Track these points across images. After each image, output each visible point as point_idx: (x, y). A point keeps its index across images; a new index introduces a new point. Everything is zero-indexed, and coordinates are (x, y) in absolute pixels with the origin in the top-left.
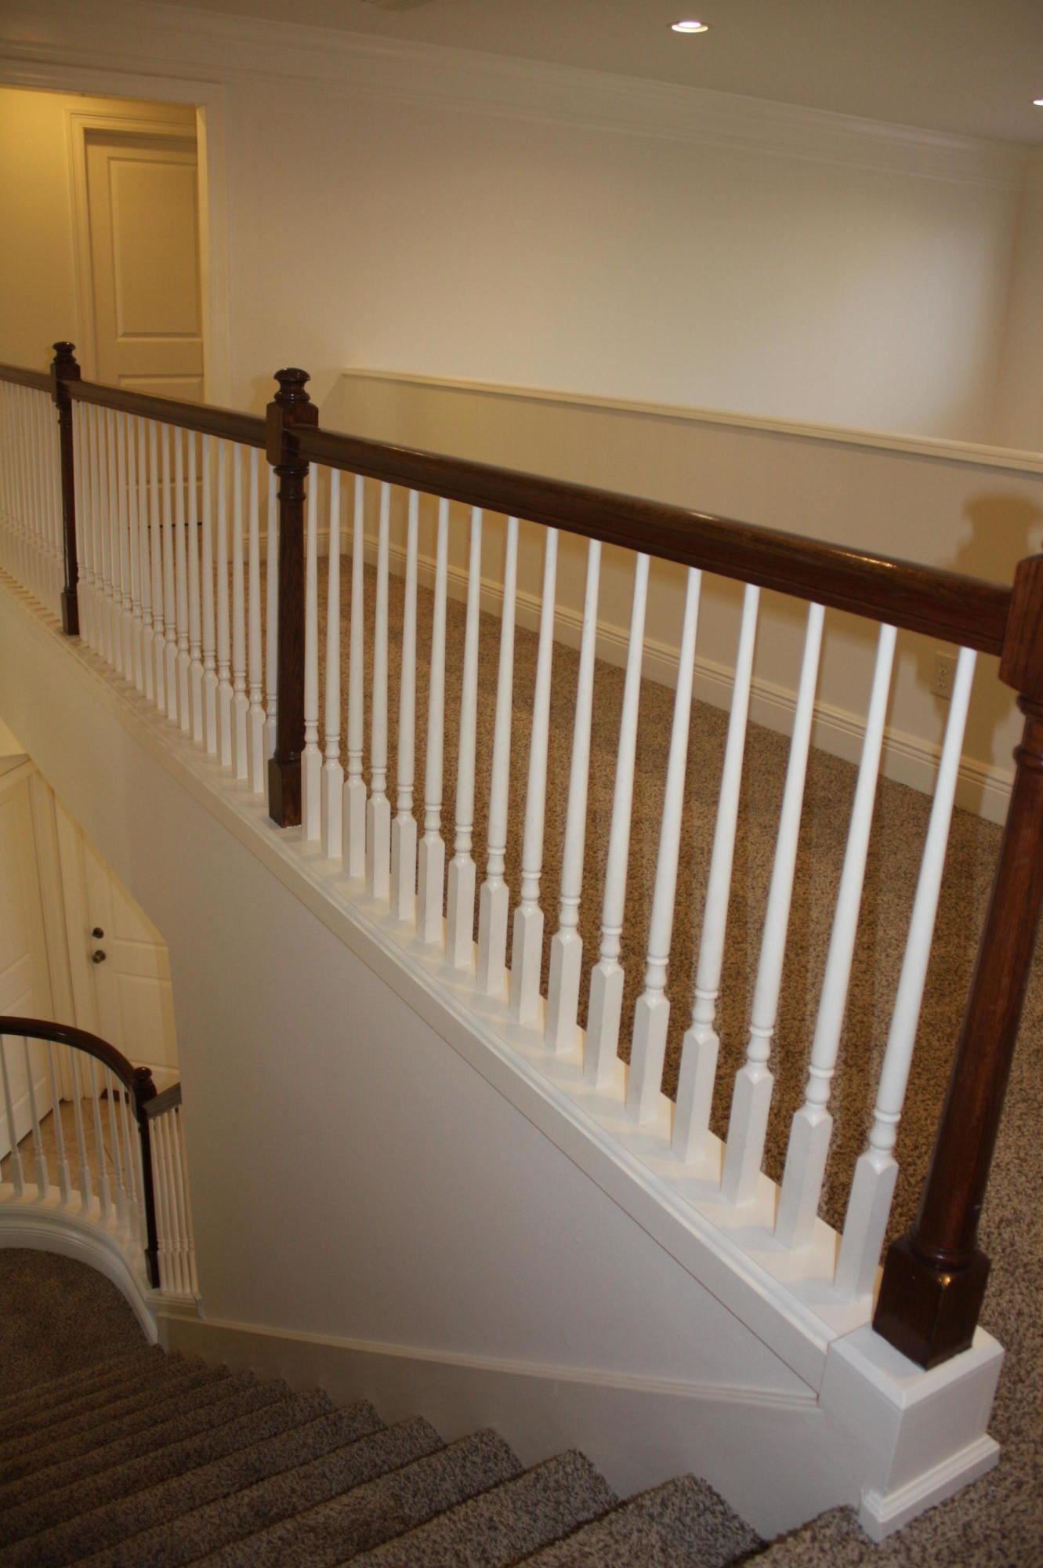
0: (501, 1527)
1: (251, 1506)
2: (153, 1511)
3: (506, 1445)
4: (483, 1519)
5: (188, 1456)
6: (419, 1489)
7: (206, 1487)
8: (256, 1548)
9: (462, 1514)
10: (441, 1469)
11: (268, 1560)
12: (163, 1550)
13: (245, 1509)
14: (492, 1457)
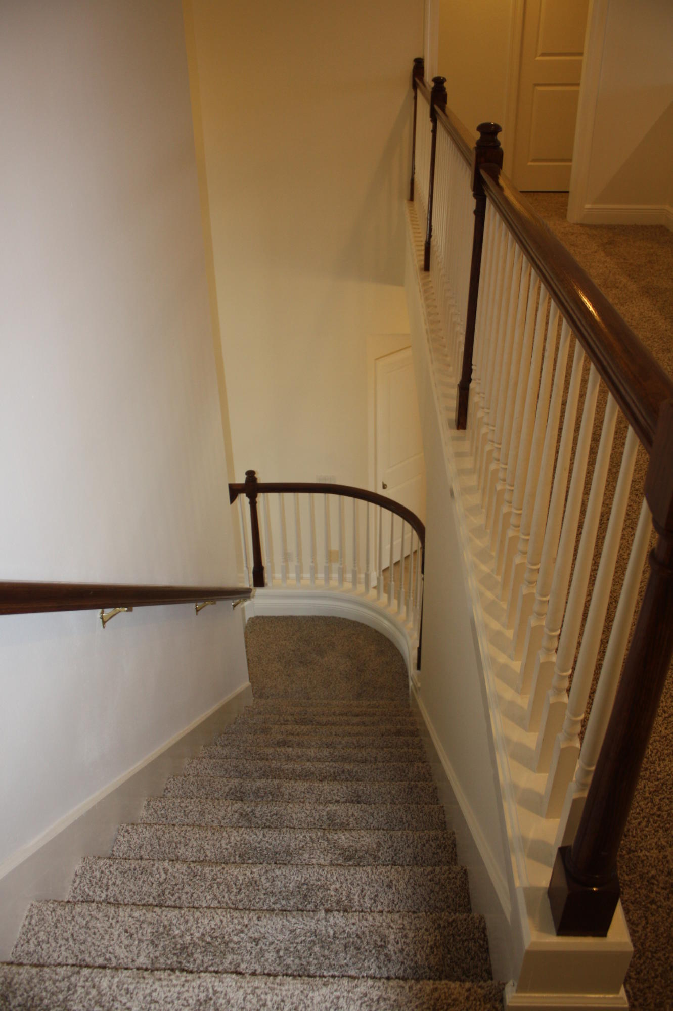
0: (394, 888)
1: (328, 814)
2: (299, 793)
3: (455, 845)
4: (387, 879)
5: (343, 772)
6: (393, 846)
7: (330, 793)
8: (297, 836)
9: (380, 871)
10: (411, 841)
11: (299, 845)
12: (276, 815)
13: (325, 813)
14: (443, 848)
